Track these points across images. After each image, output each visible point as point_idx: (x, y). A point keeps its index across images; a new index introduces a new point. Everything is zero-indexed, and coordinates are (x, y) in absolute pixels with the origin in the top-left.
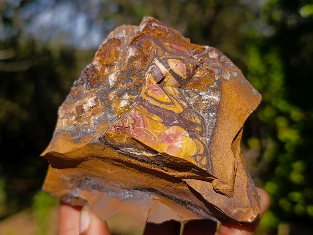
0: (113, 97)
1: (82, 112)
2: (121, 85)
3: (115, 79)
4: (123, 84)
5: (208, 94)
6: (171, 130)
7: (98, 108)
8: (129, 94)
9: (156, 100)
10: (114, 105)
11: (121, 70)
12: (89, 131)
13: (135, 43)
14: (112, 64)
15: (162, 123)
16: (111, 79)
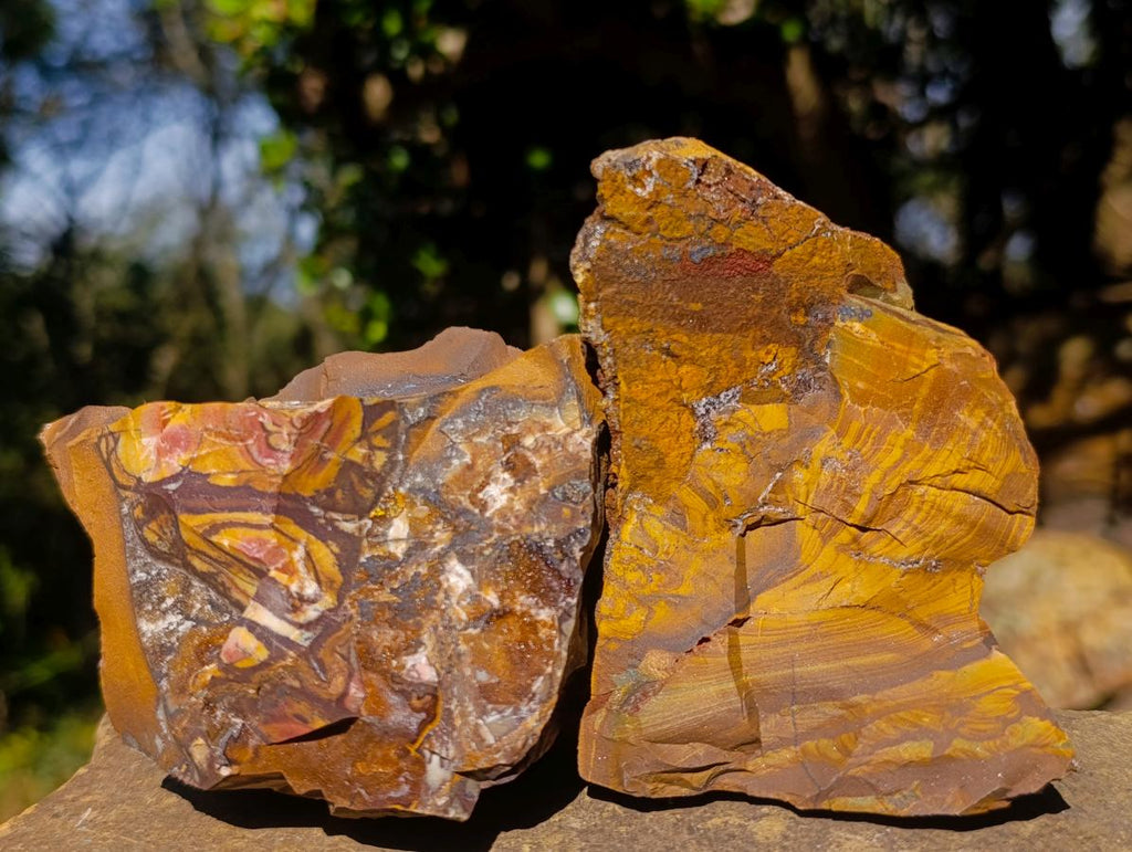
0: (437, 534)
1: (508, 462)
2: (423, 570)
3: (448, 580)
4: (417, 574)
5: (172, 632)
6: (176, 462)
7: (466, 489)
8: (391, 556)
9: (247, 525)
10: (422, 510)
11: (436, 609)
12: (459, 421)
13: (423, 701)
14: (482, 623)
15: (208, 475)
16: (460, 576)
